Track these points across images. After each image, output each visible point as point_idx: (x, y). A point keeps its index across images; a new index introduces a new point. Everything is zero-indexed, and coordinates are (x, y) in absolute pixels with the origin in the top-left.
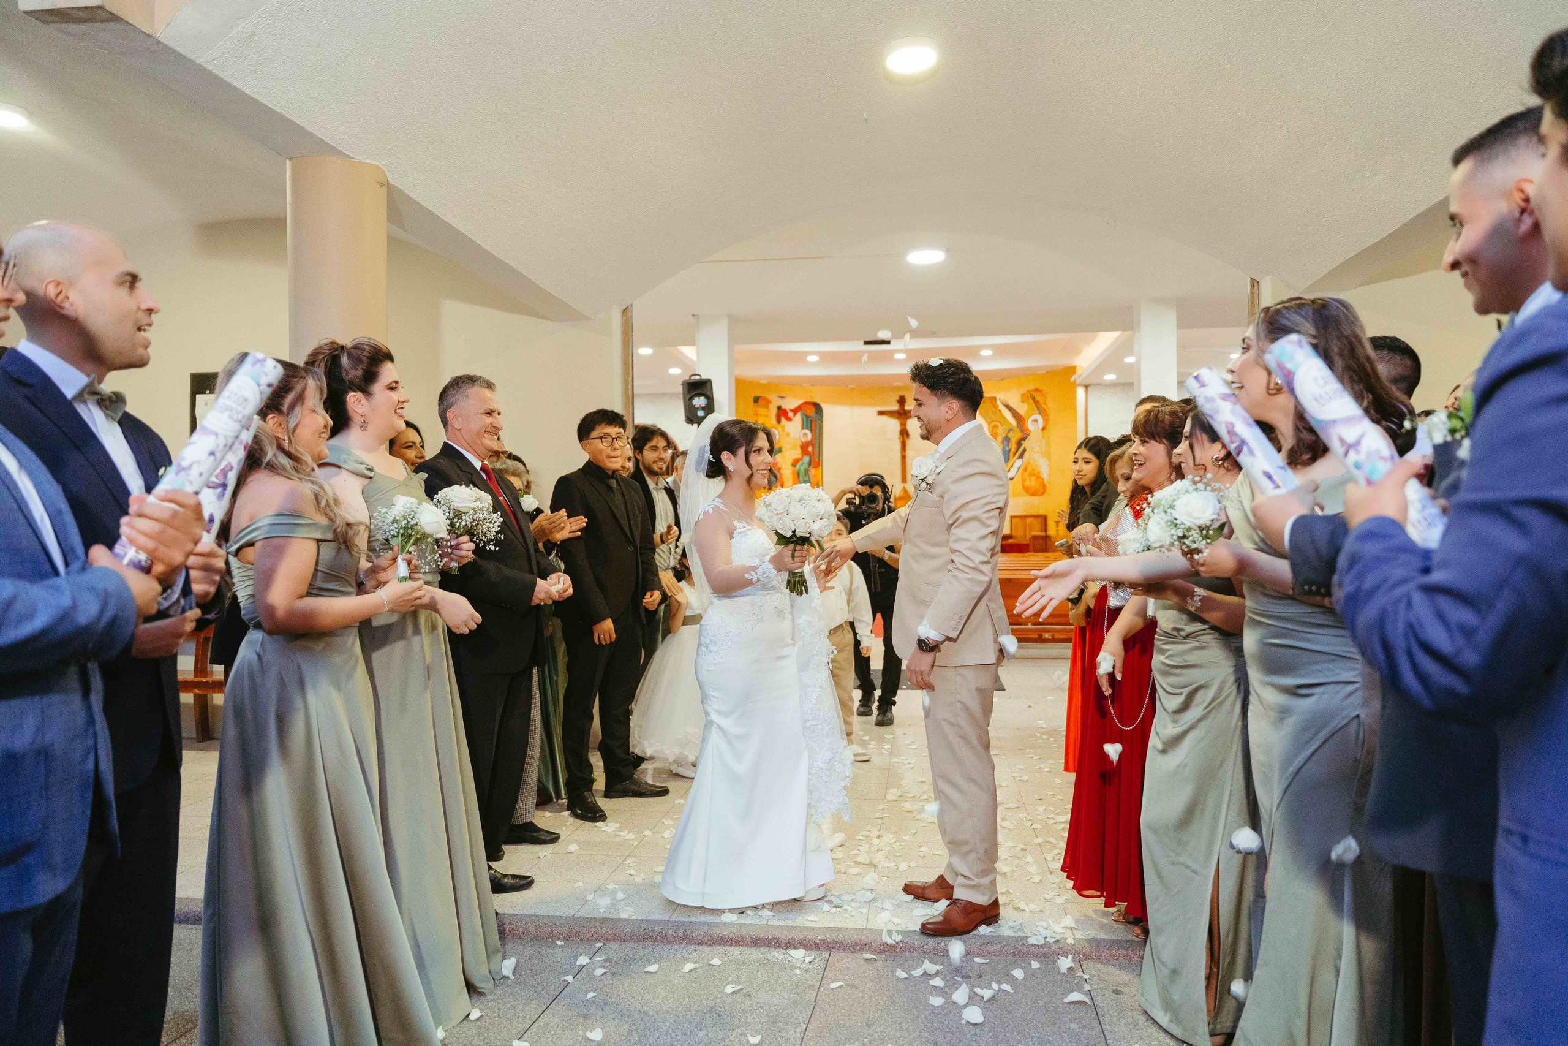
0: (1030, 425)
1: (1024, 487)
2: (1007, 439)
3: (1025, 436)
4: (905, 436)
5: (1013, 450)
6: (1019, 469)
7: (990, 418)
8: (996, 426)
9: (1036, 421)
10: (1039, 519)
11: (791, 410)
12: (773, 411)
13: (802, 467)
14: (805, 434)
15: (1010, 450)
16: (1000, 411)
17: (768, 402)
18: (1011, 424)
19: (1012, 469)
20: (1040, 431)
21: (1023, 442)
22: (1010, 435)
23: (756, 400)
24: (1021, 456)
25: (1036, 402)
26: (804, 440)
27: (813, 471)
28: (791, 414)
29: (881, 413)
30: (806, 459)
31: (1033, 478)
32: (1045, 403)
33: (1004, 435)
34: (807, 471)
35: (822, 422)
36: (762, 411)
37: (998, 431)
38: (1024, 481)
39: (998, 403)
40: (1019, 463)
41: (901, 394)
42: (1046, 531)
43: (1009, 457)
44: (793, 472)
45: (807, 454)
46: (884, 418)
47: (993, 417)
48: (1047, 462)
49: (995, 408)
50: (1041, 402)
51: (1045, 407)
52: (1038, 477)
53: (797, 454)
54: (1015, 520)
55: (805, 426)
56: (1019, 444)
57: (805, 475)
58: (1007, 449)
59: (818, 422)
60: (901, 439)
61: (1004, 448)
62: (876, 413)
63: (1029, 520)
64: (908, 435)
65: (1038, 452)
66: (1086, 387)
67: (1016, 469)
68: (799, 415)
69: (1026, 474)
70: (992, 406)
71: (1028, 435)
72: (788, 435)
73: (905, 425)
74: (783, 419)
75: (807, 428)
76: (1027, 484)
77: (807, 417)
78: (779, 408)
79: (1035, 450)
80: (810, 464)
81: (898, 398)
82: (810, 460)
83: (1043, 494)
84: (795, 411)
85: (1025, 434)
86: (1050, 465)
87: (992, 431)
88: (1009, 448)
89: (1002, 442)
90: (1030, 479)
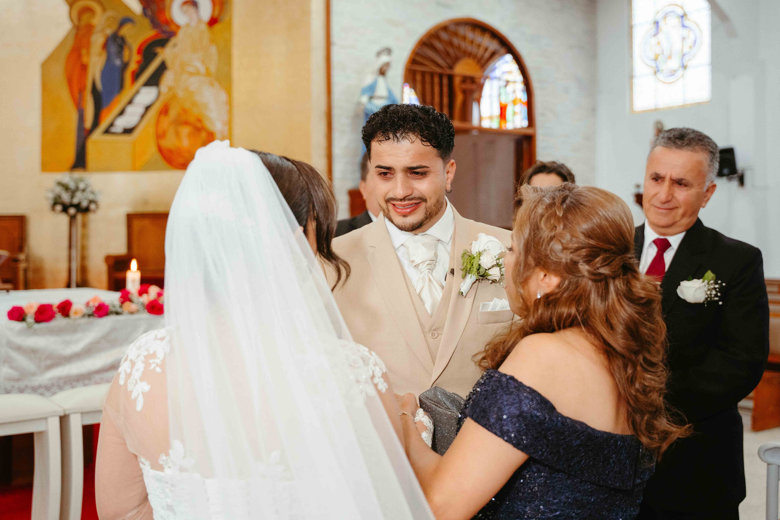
1: (160, 150)
2: (117, 41)
3: (163, 36)
5: (133, 66)
6: (148, 108)
8: (90, 10)
9: (192, 4)
15: (125, 65)
18: (130, 8)
19: (130, 110)
20: (204, 27)
21: (159, 50)
22: (126, 31)
24: (154, 81)
31: (185, 131)
37: (94, 21)
38: (160, 136)
40: (147, 95)
43: (122, 80)
54: (137, 224)
56: (148, 52)
58: (118, 62)
61: (109, 59)
65: (198, 73)
67: (140, 110)
69: (166, 122)
71: (172, 34)
76: (169, 142)
79: (191, 69)
85: (164, 32)
86: (230, 103)
87: (79, 19)
88: (122, 61)
89: (105, 46)
90: (177, 134)
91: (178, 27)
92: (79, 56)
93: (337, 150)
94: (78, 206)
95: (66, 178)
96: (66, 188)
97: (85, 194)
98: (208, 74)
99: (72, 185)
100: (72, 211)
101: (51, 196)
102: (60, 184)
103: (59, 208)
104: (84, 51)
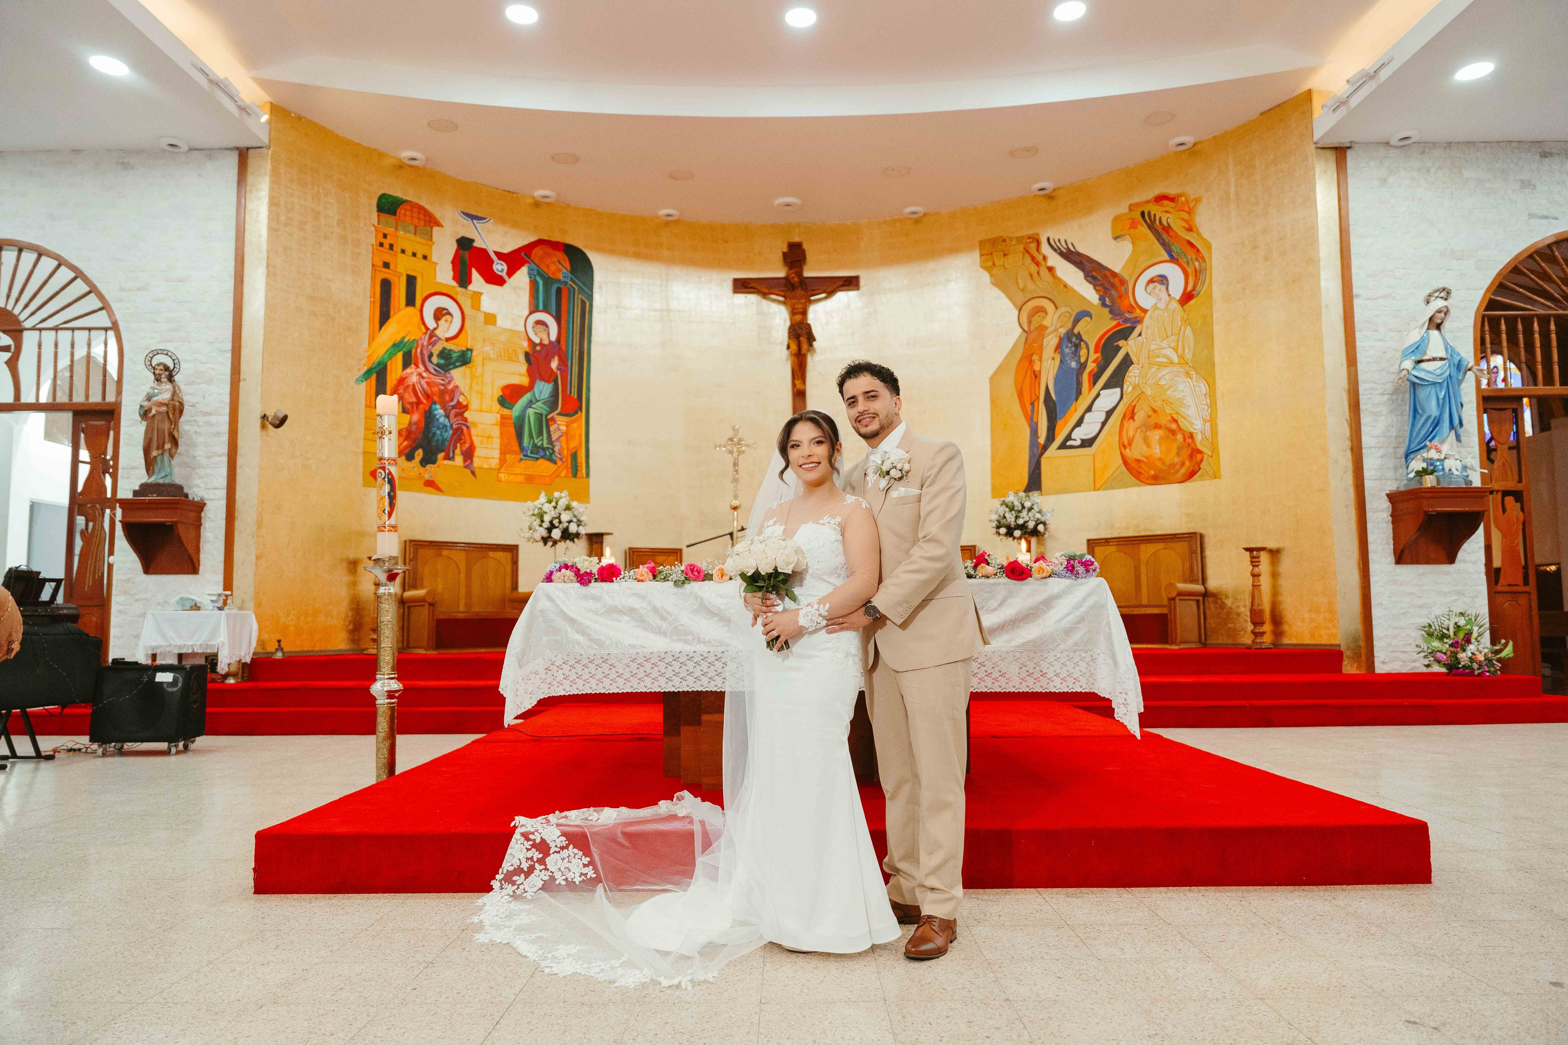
0: (1143, 296)
1: (1125, 462)
2: (1072, 340)
3: (1127, 325)
4: (803, 339)
5: (1091, 366)
6: (1109, 413)
7: (1023, 290)
8: (1041, 310)
9: (1163, 280)
10: (1181, 547)
11: (500, 255)
12: (444, 251)
13: (526, 408)
14: (539, 323)
15: (1083, 366)
16: (1051, 269)
17: (430, 221)
18: (1085, 299)
19: (1087, 416)
20: (1175, 305)
21: (1121, 343)
22: (1082, 327)
23: (388, 206)
24: (1117, 381)
25: (1162, 233)
26: (537, 340)
27: (561, 423)
28: (500, 267)
29: (742, 286)
30: (543, 389)
31: (1156, 435)
32: (1190, 229)
33: (1063, 331)
34: (544, 423)
35: (591, 297)
36: (405, 239)
37: (1046, 323)
38: (1124, 446)
39: (1045, 249)
40: (1109, 398)
41: (797, 239)
42: (1204, 581)
43: (1079, 384)
44: (504, 420)
45: (550, 377)
46: (753, 298)
47: (1031, 286)
48: (1203, 388)
49: (1038, 264)
50: (1177, 225)
51: (1189, 237)
52: (1173, 429)
53: (518, 373)
55: (541, 307)
56: (1109, 347)
57: (540, 433)
58: (1074, 364)
59: (579, 297)
60: (794, 347)
61: (1063, 362)
62: (729, 286)
63: (1147, 551)
64: (811, 338)
65: (1169, 363)
66: (1340, 152)
67: (1103, 417)
68: (522, 277)
69: (1131, 427)
70: (1028, 259)
72: (490, 319)
73: (804, 313)
74: (477, 281)
75: (546, 310)
76: (1136, 452)
77: (548, 281)
78: (464, 243)
79: (1161, 360)
80: (553, 404)
81: (785, 250)
82: (555, 394)
83: (1191, 475)
84: (514, 260)
85: (1126, 320)
86: (1212, 394)
87: (1030, 322)
88: (1078, 361)
89: (1058, 348)
90: (1146, 440)
91: (1145, 311)
92: (1031, 362)
93: (1365, 439)
94: (1023, 527)
95: (1011, 498)
96: (1012, 508)
97: (1030, 514)
98: (1183, 362)
99: (1018, 506)
100: (1017, 533)
101: (995, 517)
102: (1004, 503)
103: (1003, 530)
104: (1035, 357)
